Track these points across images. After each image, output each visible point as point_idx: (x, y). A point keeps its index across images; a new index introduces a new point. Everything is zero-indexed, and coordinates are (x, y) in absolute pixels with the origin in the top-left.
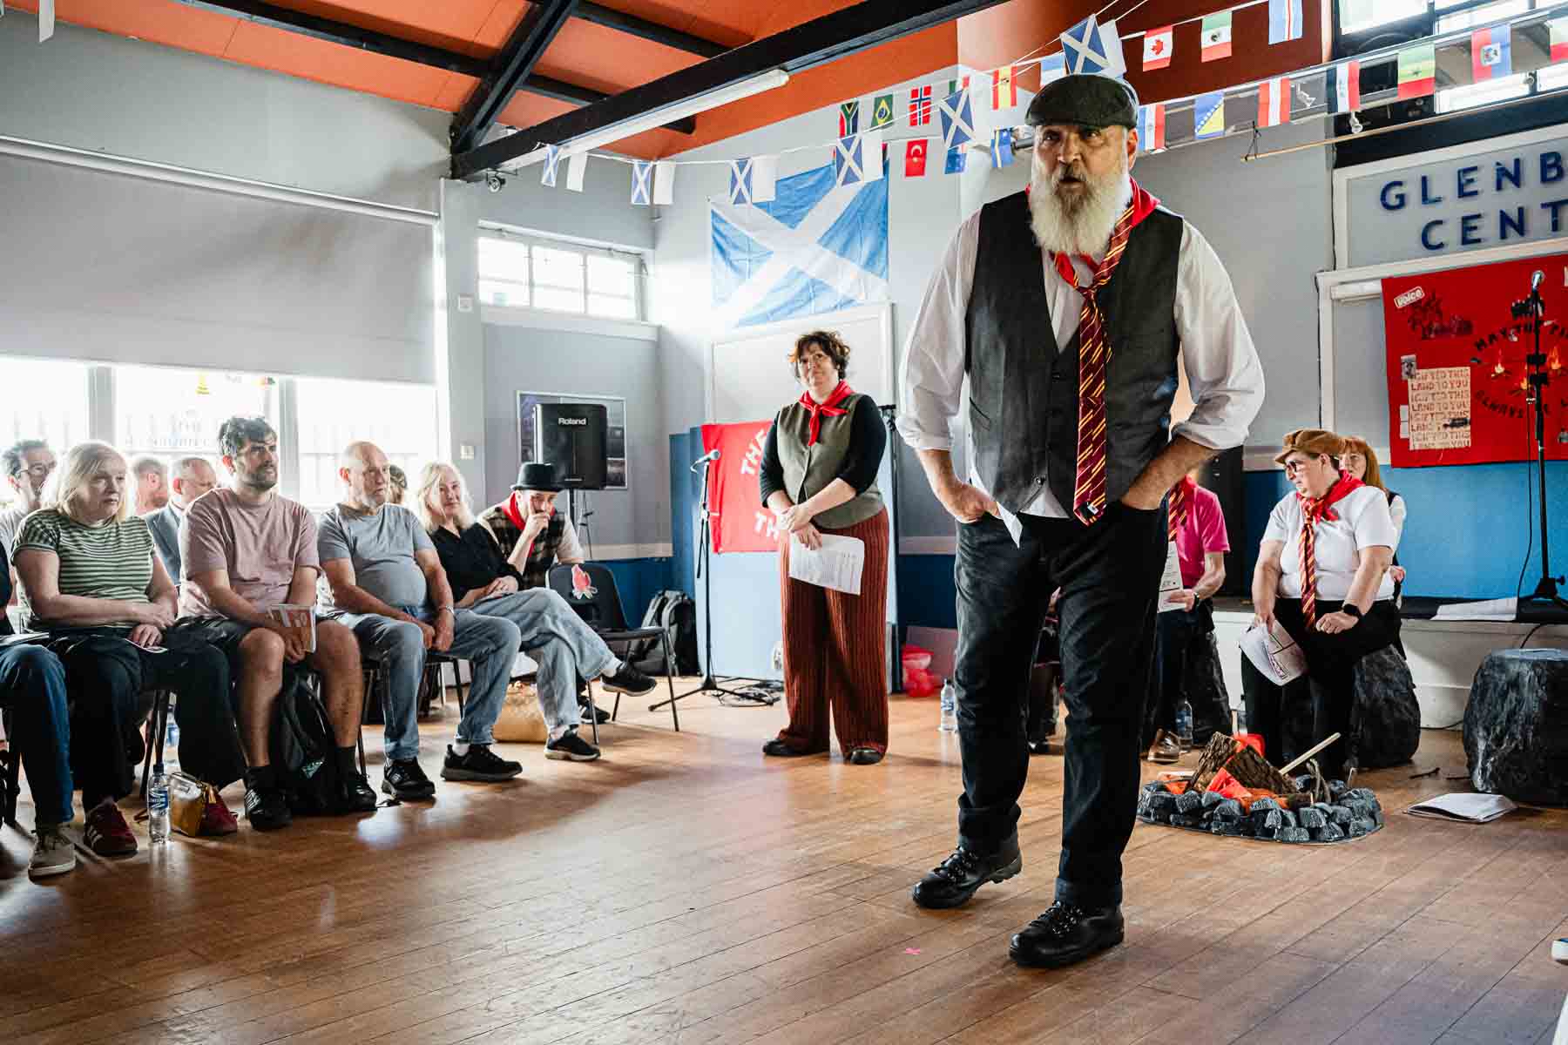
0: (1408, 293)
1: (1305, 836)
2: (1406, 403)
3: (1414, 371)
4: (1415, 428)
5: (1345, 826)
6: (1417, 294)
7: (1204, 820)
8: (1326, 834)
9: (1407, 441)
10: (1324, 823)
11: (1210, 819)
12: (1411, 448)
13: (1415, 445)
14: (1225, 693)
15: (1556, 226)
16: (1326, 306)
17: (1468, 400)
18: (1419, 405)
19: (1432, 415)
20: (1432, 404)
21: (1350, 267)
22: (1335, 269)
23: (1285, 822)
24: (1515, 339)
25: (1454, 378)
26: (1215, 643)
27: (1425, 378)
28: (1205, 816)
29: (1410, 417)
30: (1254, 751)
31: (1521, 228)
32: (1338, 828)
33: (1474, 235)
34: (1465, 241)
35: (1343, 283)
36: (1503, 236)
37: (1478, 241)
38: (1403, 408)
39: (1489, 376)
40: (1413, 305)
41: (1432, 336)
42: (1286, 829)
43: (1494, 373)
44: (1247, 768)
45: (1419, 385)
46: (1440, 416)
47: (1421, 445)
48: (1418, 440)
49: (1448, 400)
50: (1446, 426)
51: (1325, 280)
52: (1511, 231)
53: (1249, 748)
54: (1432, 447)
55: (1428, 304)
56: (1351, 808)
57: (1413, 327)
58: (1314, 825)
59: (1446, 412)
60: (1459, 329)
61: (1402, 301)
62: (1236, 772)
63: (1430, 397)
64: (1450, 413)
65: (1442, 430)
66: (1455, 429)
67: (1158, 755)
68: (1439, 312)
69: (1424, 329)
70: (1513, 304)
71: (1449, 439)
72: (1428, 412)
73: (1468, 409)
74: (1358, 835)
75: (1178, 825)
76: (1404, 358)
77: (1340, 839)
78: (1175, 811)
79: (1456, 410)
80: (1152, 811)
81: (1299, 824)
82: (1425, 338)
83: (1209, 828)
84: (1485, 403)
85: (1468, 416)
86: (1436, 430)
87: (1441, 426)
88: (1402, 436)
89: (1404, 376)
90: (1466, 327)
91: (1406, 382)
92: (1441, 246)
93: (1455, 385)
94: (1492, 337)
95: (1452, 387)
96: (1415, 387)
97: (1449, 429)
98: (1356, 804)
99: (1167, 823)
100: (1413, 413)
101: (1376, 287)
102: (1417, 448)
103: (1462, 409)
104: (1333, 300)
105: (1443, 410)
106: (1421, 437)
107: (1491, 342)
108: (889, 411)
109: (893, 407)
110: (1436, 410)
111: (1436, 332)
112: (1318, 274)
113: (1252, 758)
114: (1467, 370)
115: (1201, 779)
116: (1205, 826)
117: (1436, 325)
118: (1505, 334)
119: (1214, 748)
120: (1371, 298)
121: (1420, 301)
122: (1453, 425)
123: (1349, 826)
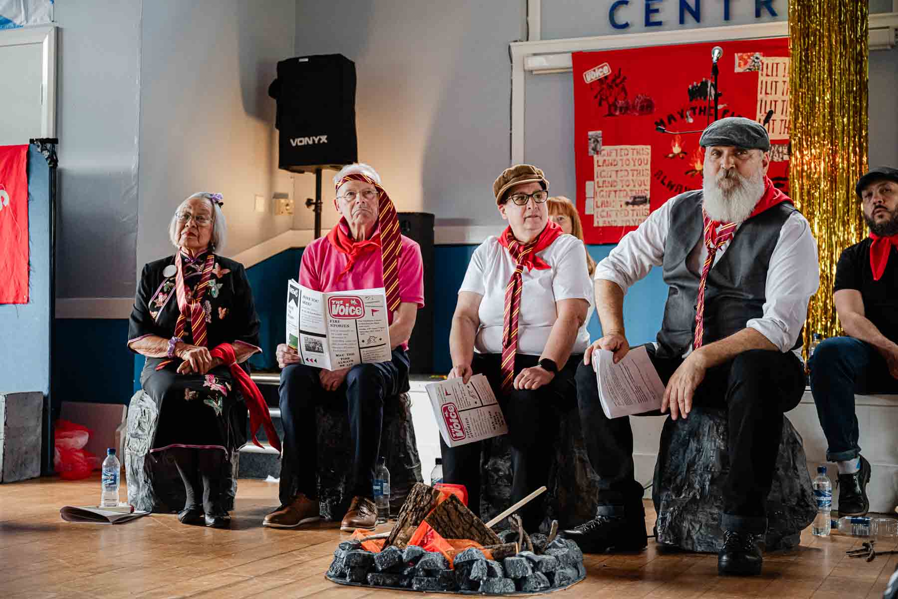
0: (596, 68)
1: (511, 586)
2: (592, 179)
3: (600, 147)
4: (599, 204)
5: (550, 575)
6: (604, 70)
7: (405, 577)
8: (532, 583)
9: (592, 217)
10: (530, 572)
11: (411, 575)
12: (595, 225)
13: (599, 222)
14: (418, 461)
15: (727, 17)
16: (518, 78)
17: (647, 179)
18: (604, 182)
19: (615, 191)
20: (615, 181)
21: (542, 39)
22: (527, 40)
23: (491, 572)
24: (691, 121)
25: (636, 156)
26: (409, 406)
27: (609, 155)
28: (406, 573)
29: (595, 193)
30: (458, 502)
31: (697, 16)
32: (544, 578)
33: (655, 18)
34: (649, 23)
35: (535, 55)
36: (682, 21)
37: (659, 24)
38: (589, 185)
39: (667, 156)
40: (601, 81)
41: (617, 113)
42: (492, 580)
43: (672, 153)
44: (450, 520)
45: (605, 161)
46: (622, 194)
47: (605, 222)
48: (602, 217)
49: (630, 177)
50: (627, 203)
51: (518, 50)
52: (689, 17)
53: (453, 497)
54: (614, 224)
55: (614, 81)
56: (557, 557)
57: (600, 104)
58: (520, 574)
59: (628, 189)
60: (642, 107)
61: (591, 76)
62: (439, 524)
63: (614, 174)
64: (631, 191)
65: (624, 206)
66: (636, 207)
67: (351, 524)
68: (624, 89)
69: (610, 106)
70: (690, 87)
71: (630, 217)
72: (613, 188)
73: (648, 187)
74: (563, 585)
75: (377, 585)
76: (590, 133)
77: (546, 588)
78: (374, 570)
79: (637, 188)
80: (348, 572)
81: (506, 575)
82: (611, 114)
83: (410, 585)
84: (662, 182)
85: (648, 194)
86: (619, 208)
87: (623, 203)
88: (587, 212)
89: (591, 153)
90: (647, 107)
91: (592, 157)
92: (626, 25)
93: (637, 164)
94: (671, 118)
95: (634, 165)
96: (601, 163)
97: (630, 206)
98: (560, 553)
99: (364, 583)
100: (598, 190)
101: (567, 62)
102: (601, 225)
103: (643, 187)
104: (525, 71)
105: (625, 187)
106: (604, 214)
107: (670, 122)
108: (49, 146)
109: (54, 141)
110: (619, 187)
111: (621, 108)
112: (512, 44)
113: (456, 508)
114: (647, 149)
115: (401, 535)
116: (405, 583)
117: (621, 103)
118: (683, 116)
119: (415, 499)
120: (562, 73)
121: (606, 77)
122: (634, 203)
123: (554, 574)
